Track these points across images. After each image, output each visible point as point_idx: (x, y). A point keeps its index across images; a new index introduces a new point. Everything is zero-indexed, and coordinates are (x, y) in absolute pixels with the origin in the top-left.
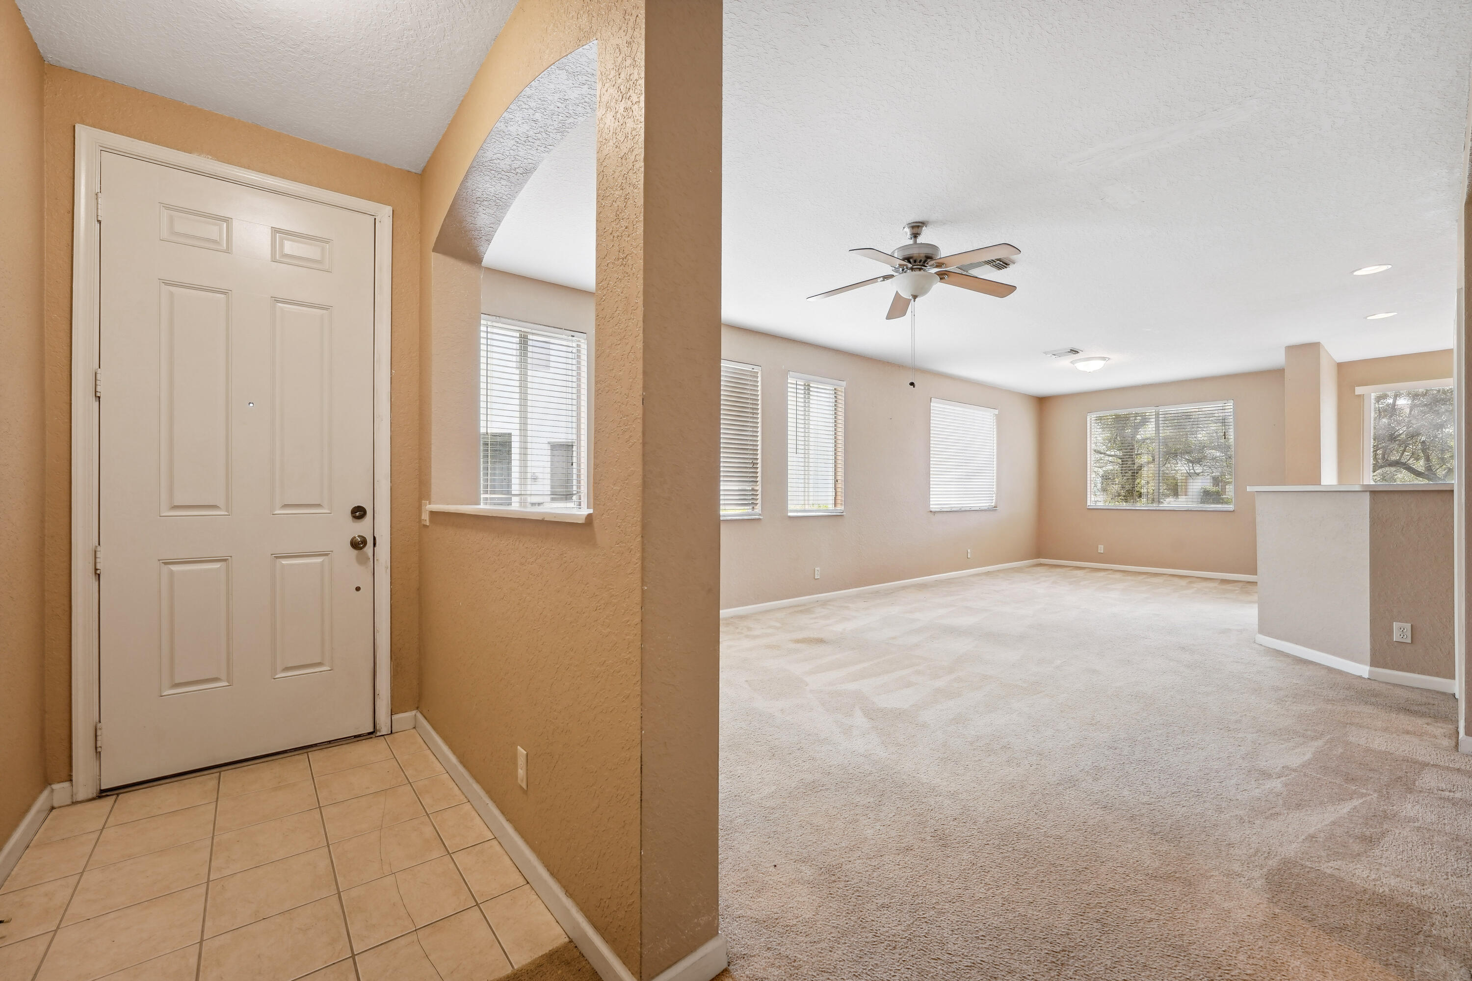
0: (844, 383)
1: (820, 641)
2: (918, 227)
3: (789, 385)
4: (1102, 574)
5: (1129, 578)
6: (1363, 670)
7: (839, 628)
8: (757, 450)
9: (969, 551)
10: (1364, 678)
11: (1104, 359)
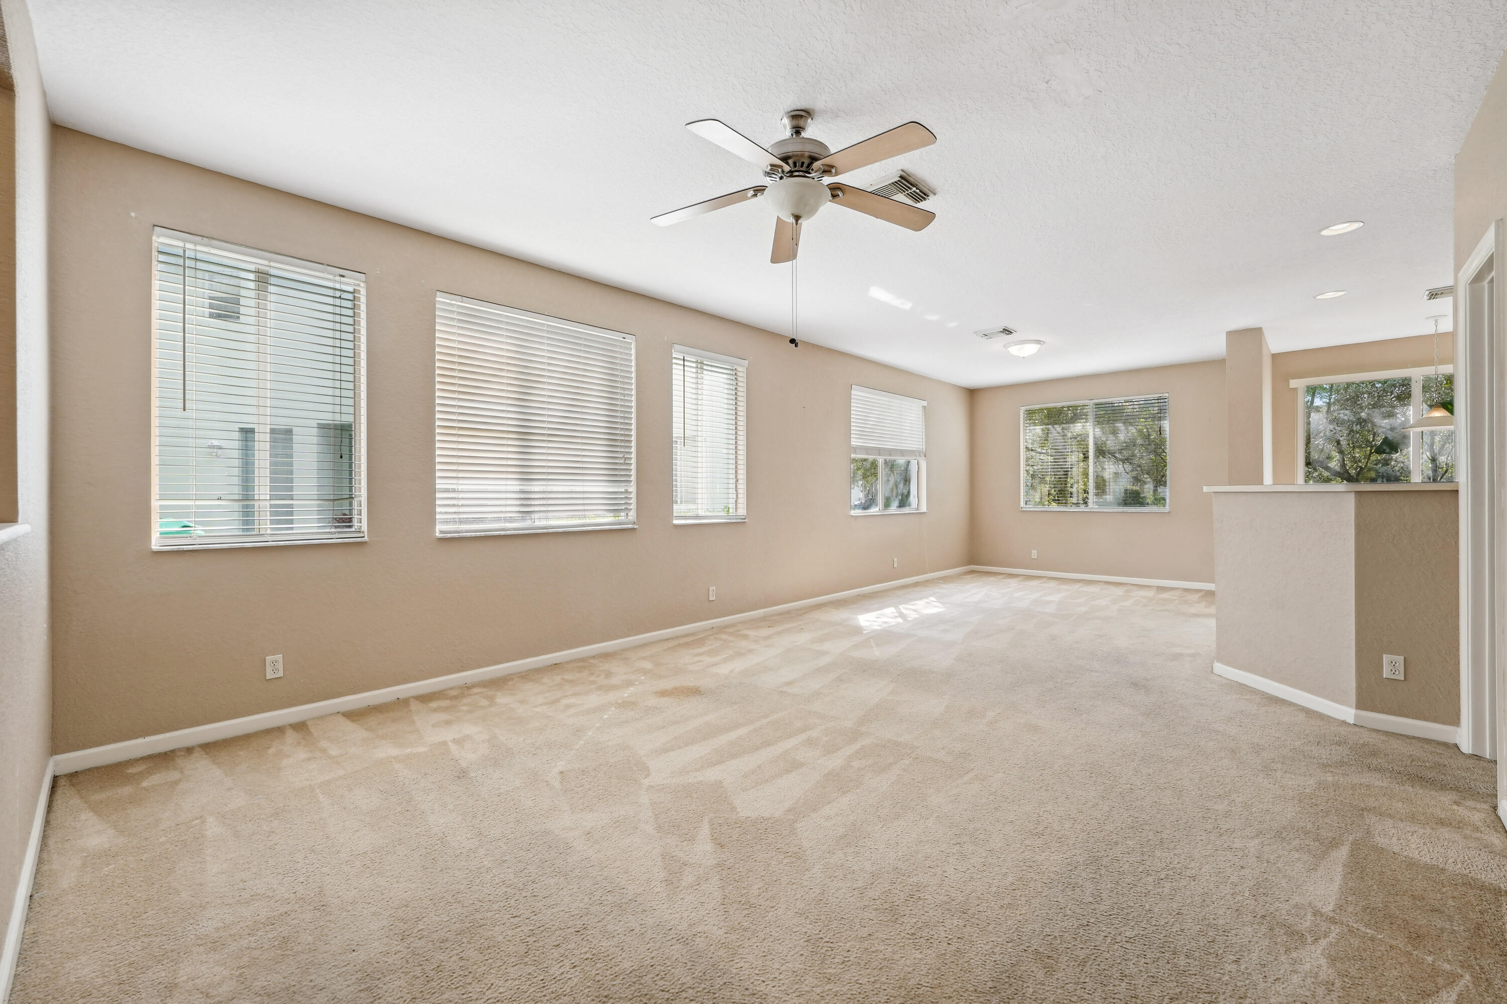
0: (746, 363)
1: (695, 692)
2: (801, 116)
3: (674, 361)
4: (1035, 583)
5: (1064, 587)
6: (1347, 713)
7: (724, 670)
8: (630, 441)
9: (895, 560)
10: (1350, 724)
11: (1038, 342)
